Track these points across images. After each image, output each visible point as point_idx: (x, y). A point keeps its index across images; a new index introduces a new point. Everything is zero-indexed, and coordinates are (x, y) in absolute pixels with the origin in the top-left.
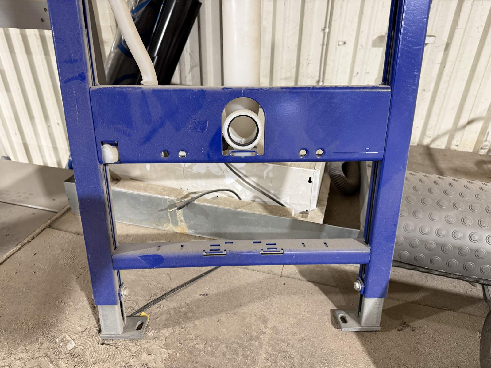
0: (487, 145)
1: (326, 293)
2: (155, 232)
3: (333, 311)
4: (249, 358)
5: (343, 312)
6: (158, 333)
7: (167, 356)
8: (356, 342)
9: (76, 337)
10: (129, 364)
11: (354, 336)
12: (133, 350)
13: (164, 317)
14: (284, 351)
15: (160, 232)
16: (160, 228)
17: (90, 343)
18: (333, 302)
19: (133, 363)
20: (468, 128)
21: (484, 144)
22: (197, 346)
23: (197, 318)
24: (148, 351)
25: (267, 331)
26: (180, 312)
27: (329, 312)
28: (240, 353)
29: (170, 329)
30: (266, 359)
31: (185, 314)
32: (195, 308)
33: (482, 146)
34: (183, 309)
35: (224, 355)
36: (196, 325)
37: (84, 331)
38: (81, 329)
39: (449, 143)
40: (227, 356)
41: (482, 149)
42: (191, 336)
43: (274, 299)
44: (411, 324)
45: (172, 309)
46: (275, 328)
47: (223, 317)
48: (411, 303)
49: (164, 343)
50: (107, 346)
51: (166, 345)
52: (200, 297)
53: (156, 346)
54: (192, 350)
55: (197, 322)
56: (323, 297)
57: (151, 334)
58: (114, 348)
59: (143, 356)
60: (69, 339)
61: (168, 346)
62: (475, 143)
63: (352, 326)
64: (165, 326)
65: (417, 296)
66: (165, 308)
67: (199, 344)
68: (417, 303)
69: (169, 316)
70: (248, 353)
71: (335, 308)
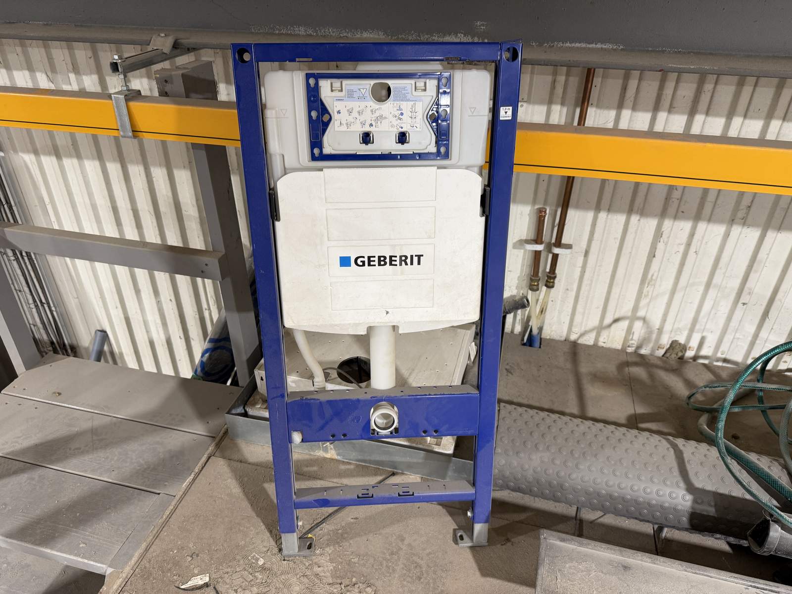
0: (634, 344)
1: (451, 514)
2: (307, 457)
3: (455, 530)
4: (391, 568)
5: (462, 531)
6: (323, 551)
7: (332, 567)
8: (468, 555)
9: (263, 555)
10: (306, 574)
11: (468, 550)
12: (307, 564)
13: (325, 538)
14: (416, 563)
15: (312, 457)
16: (312, 453)
17: (274, 560)
18: (456, 522)
19: (308, 574)
20: (614, 326)
21: (631, 342)
22: (353, 560)
23: (351, 539)
24: (318, 565)
25: (404, 548)
26: (337, 533)
27: (452, 531)
28: (385, 565)
29: (332, 547)
30: (403, 568)
31: (342, 535)
32: (349, 530)
33: (628, 344)
34: (340, 531)
35: (373, 566)
36: (350, 544)
37: (268, 550)
38: (265, 549)
39: (597, 339)
40: (375, 567)
41: (629, 347)
42: (348, 553)
43: (410, 522)
44: (512, 540)
45: (331, 531)
46: (409, 545)
47: (370, 537)
48: (517, 522)
49: (328, 558)
50: (288, 562)
51: (330, 559)
52: (352, 520)
53: (323, 560)
54: (349, 563)
55: (351, 542)
56: (449, 518)
57: (318, 552)
58: (293, 563)
59: (314, 568)
60: (258, 557)
61: (331, 561)
62: (623, 340)
63: (467, 543)
64: (328, 545)
65: (522, 516)
66: (326, 530)
67: (354, 559)
68: (521, 522)
69: (329, 537)
70: (390, 564)
71: (456, 527)
